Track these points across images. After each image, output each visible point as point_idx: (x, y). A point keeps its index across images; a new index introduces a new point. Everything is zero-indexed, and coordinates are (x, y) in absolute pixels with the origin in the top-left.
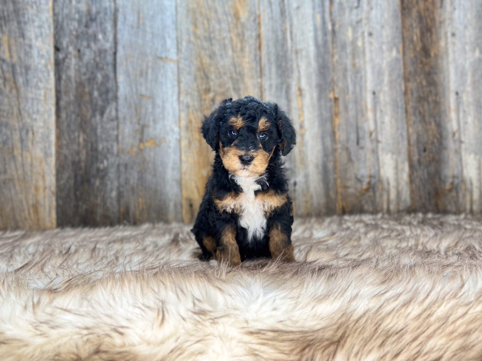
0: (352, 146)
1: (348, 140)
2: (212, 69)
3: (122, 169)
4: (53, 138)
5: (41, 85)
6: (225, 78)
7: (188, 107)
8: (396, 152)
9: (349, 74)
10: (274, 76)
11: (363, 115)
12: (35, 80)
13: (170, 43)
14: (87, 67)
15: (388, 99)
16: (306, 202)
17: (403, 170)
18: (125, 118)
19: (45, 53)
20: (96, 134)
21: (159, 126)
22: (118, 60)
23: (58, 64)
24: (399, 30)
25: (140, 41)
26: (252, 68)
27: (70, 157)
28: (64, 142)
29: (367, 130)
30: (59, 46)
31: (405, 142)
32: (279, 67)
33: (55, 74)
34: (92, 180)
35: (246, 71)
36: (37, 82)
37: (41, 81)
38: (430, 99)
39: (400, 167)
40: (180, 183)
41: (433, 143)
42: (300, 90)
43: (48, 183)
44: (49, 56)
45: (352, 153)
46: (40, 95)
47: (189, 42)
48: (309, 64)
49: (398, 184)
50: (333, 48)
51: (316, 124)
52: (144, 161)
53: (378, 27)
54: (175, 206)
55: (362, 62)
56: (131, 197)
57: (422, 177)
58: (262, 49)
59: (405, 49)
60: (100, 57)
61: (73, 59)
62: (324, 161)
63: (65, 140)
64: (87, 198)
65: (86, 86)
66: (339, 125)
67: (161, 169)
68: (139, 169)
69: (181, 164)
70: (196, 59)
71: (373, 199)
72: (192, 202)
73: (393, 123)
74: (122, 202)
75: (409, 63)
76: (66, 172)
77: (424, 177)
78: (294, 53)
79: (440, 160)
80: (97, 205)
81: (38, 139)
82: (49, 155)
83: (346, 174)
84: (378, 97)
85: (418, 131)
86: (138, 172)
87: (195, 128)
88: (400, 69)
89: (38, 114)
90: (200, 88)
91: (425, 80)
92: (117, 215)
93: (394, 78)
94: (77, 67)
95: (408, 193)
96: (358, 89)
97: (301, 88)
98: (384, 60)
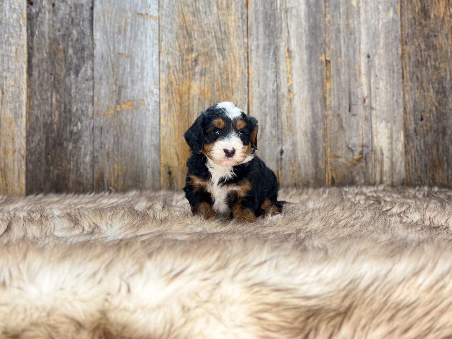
0: (344, 112)
1: (340, 105)
2: (195, 27)
3: (97, 132)
4: (24, 97)
5: (12, 41)
6: (210, 37)
7: (169, 67)
8: (391, 120)
9: (342, 35)
10: (261, 36)
11: (356, 80)
12: (6, 35)
14: (62, 22)
15: (383, 63)
16: (294, 172)
17: (398, 139)
18: (101, 78)
19: (17, 8)
20: (70, 95)
21: (137, 87)
22: (95, 15)
23: (30, 18)
26: (239, 26)
27: (41, 118)
28: (36, 102)
29: (360, 96)
31: (401, 110)
32: (267, 26)
33: (27, 30)
34: (65, 144)
35: (231, 30)
36: (8, 38)
37: (12, 37)
38: (429, 64)
39: (395, 137)
40: (158, 148)
41: (430, 110)
42: (289, 51)
43: (17, 146)
44: (22, 10)
45: (344, 121)
46: (11, 51)
48: (299, 24)
49: (392, 155)
50: (325, 7)
51: (306, 87)
52: (121, 124)
54: (153, 173)
55: (356, 23)
56: (106, 163)
57: (418, 147)
58: (249, 6)
59: (403, 10)
60: (76, 12)
61: (47, 13)
62: (313, 128)
63: (37, 100)
64: (59, 163)
65: (61, 43)
66: (330, 90)
67: (138, 133)
68: (115, 133)
69: (160, 128)
70: (179, 16)
71: (365, 170)
72: (171, 168)
73: (389, 89)
74: (96, 168)
75: (407, 25)
76: (37, 134)
77: (421, 148)
78: (283, 11)
79: (438, 129)
80: (70, 170)
81: (7, 98)
82: (20, 116)
83: (337, 143)
84: (373, 61)
85: (415, 98)
86: (114, 136)
87: (175, 90)
88: (397, 32)
89: (9, 71)
90: (182, 47)
91: (424, 43)
92: (91, 181)
93: (390, 41)
94: (51, 22)
95: (403, 164)
96: (351, 51)
97: (290, 48)
98: (380, 21)
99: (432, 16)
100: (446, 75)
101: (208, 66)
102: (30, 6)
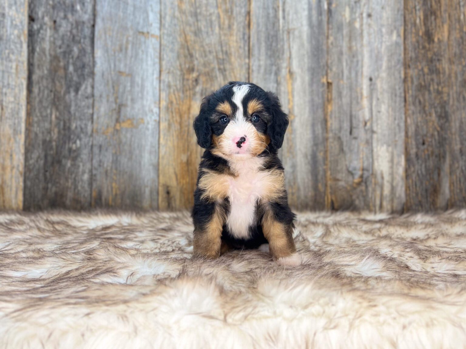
0: (345, 136)
1: (340, 129)
2: (197, 47)
3: (96, 150)
4: (23, 114)
5: (13, 57)
6: (211, 57)
7: (169, 86)
8: (392, 144)
9: (345, 57)
10: (263, 57)
11: (358, 103)
12: (7, 51)
13: (153, 17)
14: (63, 39)
15: (385, 87)
16: (293, 194)
17: (398, 163)
18: (101, 96)
19: (18, 24)
20: (69, 112)
21: (137, 106)
22: (97, 34)
23: (31, 35)
24: (401, 12)
25: (121, 14)
26: (240, 47)
27: (40, 135)
28: (36, 119)
29: (361, 119)
30: (34, 16)
31: (403, 134)
32: (269, 47)
33: (28, 46)
34: (64, 161)
35: (233, 50)
36: (9, 54)
37: (13, 53)
38: (431, 88)
39: (395, 161)
40: (157, 168)
41: (433, 135)
42: (291, 73)
43: (15, 163)
44: (23, 26)
45: (345, 144)
46: (11, 68)
47: (173, 17)
48: (302, 45)
49: (393, 179)
50: (328, 29)
51: (307, 110)
52: (120, 143)
53: (378, 8)
54: (151, 192)
55: (359, 45)
56: (104, 181)
57: (420, 172)
58: (251, 27)
59: (406, 33)
60: (78, 29)
61: (48, 30)
62: (313, 151)
63: (37, 116)
64: (57, 180)
65: (61, 59)
66: (331, 112)
67: (137, 152)
68: (114, 151)
69: (159, 148)
70: (180, 35)
71: (365, 194)
72: (170, 188)
73: (391, 113)
74: (94, 186)
75: (410, 49)
76: (36, 151)
77: (422, 173)
78: (286, 33)
79: (439, 154)
80: (67, 188)
81: (7, 115)
82: (19, 132)
83: (337, 165)
84: (375, 84)
85: (417, 122)
86: (113, 155)
87: (175, 109)
88: (400, 55)
89: (9, 88)
90: (183, 66)
91: (427, 67)
92: (89, 199)
93: (393, 63)
94: (52, 39)
95: (404, 189)
96: (353, 75)
97: (291, 70)
98: (383, 44)
99: (436, 40)
100: (449, 100)
101: (209, 86)
102: (32, 23)
